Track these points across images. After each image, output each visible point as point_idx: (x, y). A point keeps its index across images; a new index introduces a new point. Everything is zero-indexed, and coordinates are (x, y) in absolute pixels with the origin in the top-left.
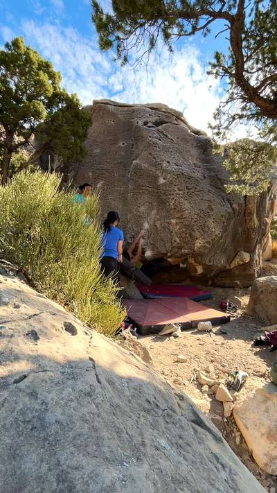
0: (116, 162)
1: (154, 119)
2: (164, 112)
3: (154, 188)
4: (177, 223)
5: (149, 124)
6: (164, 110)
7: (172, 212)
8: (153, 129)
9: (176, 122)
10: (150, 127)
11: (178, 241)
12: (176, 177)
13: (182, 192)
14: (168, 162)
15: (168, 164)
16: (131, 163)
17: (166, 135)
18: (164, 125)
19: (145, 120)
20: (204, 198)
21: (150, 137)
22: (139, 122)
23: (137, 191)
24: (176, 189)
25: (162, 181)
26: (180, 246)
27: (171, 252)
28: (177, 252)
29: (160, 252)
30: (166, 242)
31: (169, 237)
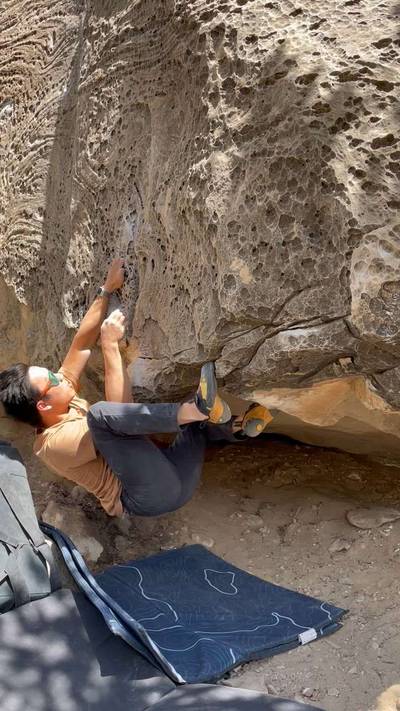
11: (245, 276)
26: (261, 310)
27: (225, 355)
28: (253, 351)
29: (177, 359)
30: (193, 297)
31: (203, 260)
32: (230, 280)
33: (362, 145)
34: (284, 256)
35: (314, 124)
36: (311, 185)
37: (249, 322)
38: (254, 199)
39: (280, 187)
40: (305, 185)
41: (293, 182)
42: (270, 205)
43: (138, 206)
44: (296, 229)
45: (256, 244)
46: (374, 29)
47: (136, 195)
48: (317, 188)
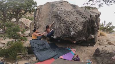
32: (63, 32)
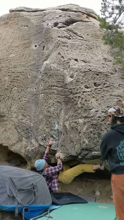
0: (29, 64)
1: (63, 19)
2: (75, 11)
3: (62, 87)
4: (85, 123)
5: (59, 25)
6: (75, 10)
7: (79, 111)
8: (63, 29)
9: (87, 20)
10: (60, 27)
11: (87, 142)
12: (83, 74)
13: (89, 90)
14: (76, 60)
15: (76, 62)
16: (42, 64)
17: (76, 34)
18: (74, 24)
19: (55, 21)
20: (114, 93)
21: (59, 37)
22: (50, 24)
23: (47, 91)
24: (83, 87)
25: (69, 80)
26: (90, 148)
27: (81, 155)
28: (87, 154)
29: (71, 154)
30: (75, 144)
31: (78, 137)
33: (106, 124)
34: (94, 140)
35: (99, 120)
36: (98, 129)
37: (87, 150)
38: (88, 129)
39: (93, 128)
40: (97, 129)
41: (95, 128)
42: (91, 131)
43: (59, 122)
44: (96, 136)
45: (89, 137)
46: (107, 103)
47: (58, 120)
48: (100, 130)
